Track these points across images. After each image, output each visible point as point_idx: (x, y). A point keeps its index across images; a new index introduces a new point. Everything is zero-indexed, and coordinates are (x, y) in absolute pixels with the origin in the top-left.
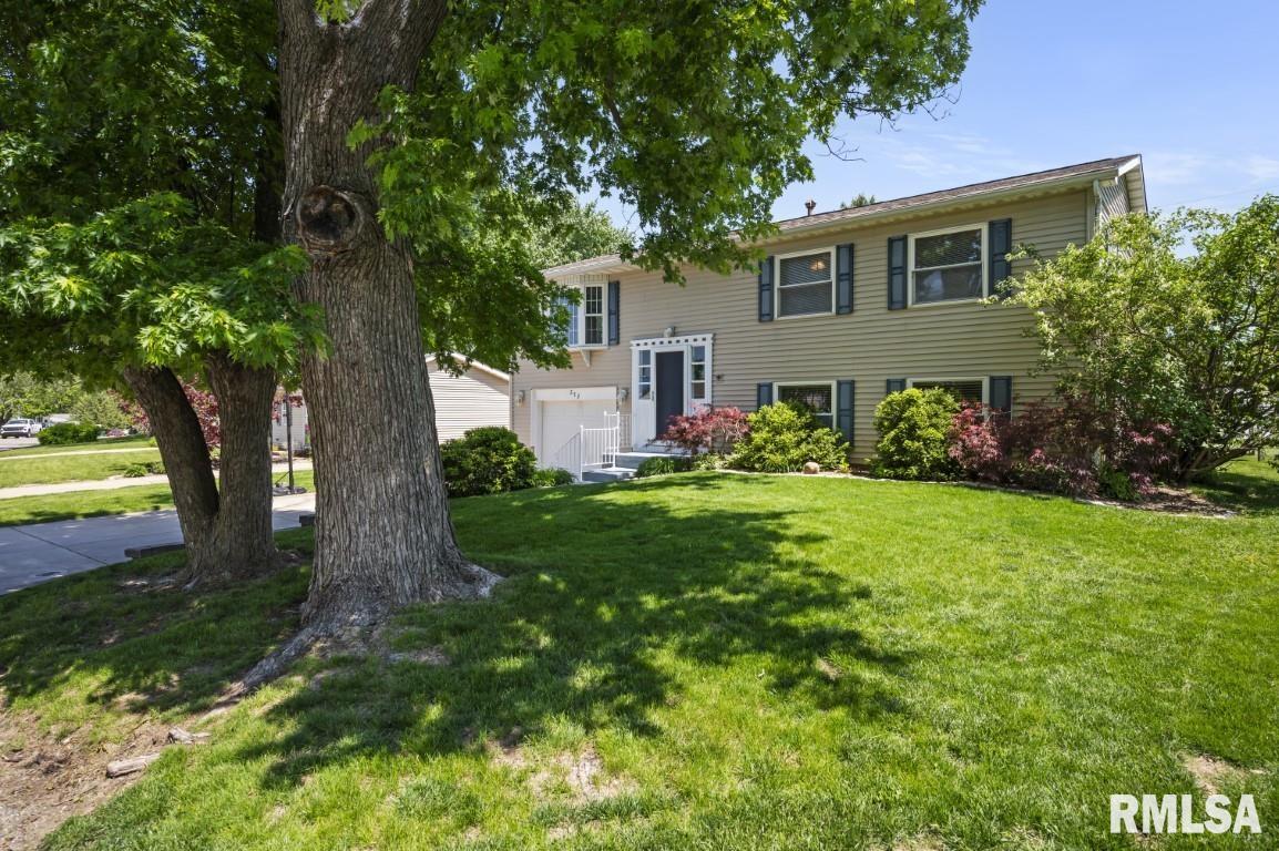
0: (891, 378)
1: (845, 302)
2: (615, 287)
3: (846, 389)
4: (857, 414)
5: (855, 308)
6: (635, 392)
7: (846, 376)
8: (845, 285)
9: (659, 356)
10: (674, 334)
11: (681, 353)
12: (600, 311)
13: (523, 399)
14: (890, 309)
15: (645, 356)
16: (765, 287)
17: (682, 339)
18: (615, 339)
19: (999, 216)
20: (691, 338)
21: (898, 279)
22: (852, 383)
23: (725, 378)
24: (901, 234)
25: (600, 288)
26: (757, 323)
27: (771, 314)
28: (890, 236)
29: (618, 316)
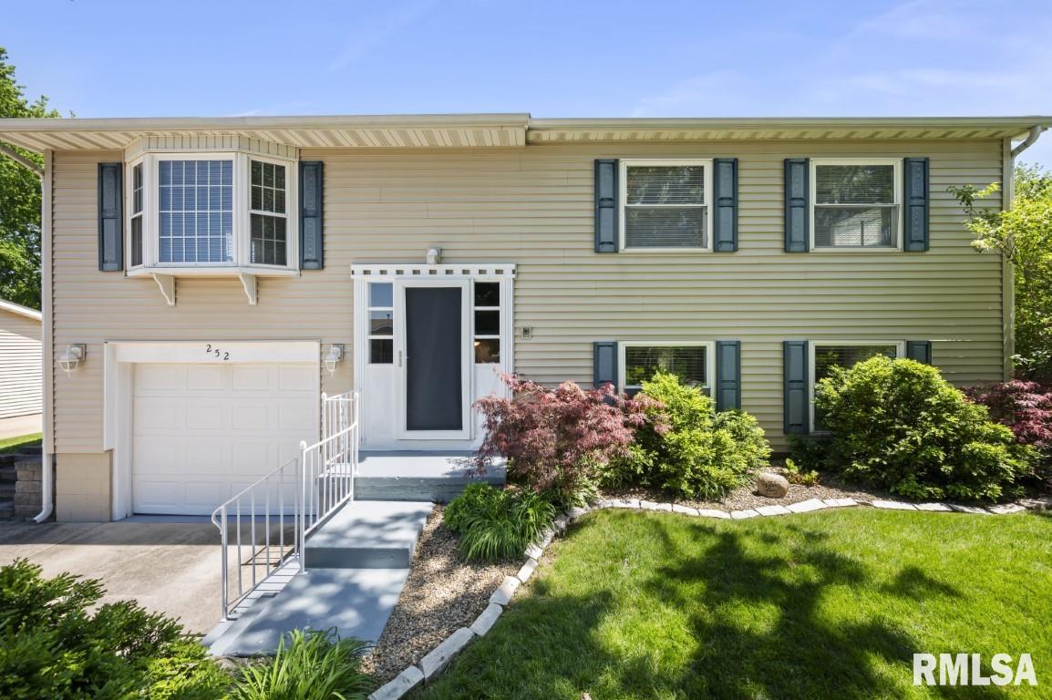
0: (787, 339)
1: (726, 235)
2: (313, 172)
3: (729, 353)
4: (743, 387)
5: (741, 245)
6: (361, 350)
7: (728, 335)
8: (726, 214)
9: (411, 293)
10: (440, 260)
11: (458, 291)
12: (281, 208)
13: (83, 360)
14: (786, 250)
15: (380, 293)
16: (604, 203)
17: (458, 268)
18: (315, 258)
19: (917, 154)
20: (474, 268)
21: (797, 214)
22: (737, 345)
23: (535, 332)
24: (802, 157)
25: (281, 169)
26: (593, 254)
27: (615, 243)
28: (788, 156)
29: (322, 221)
